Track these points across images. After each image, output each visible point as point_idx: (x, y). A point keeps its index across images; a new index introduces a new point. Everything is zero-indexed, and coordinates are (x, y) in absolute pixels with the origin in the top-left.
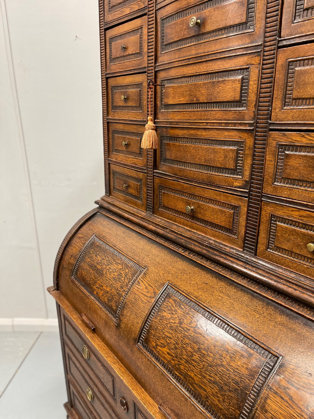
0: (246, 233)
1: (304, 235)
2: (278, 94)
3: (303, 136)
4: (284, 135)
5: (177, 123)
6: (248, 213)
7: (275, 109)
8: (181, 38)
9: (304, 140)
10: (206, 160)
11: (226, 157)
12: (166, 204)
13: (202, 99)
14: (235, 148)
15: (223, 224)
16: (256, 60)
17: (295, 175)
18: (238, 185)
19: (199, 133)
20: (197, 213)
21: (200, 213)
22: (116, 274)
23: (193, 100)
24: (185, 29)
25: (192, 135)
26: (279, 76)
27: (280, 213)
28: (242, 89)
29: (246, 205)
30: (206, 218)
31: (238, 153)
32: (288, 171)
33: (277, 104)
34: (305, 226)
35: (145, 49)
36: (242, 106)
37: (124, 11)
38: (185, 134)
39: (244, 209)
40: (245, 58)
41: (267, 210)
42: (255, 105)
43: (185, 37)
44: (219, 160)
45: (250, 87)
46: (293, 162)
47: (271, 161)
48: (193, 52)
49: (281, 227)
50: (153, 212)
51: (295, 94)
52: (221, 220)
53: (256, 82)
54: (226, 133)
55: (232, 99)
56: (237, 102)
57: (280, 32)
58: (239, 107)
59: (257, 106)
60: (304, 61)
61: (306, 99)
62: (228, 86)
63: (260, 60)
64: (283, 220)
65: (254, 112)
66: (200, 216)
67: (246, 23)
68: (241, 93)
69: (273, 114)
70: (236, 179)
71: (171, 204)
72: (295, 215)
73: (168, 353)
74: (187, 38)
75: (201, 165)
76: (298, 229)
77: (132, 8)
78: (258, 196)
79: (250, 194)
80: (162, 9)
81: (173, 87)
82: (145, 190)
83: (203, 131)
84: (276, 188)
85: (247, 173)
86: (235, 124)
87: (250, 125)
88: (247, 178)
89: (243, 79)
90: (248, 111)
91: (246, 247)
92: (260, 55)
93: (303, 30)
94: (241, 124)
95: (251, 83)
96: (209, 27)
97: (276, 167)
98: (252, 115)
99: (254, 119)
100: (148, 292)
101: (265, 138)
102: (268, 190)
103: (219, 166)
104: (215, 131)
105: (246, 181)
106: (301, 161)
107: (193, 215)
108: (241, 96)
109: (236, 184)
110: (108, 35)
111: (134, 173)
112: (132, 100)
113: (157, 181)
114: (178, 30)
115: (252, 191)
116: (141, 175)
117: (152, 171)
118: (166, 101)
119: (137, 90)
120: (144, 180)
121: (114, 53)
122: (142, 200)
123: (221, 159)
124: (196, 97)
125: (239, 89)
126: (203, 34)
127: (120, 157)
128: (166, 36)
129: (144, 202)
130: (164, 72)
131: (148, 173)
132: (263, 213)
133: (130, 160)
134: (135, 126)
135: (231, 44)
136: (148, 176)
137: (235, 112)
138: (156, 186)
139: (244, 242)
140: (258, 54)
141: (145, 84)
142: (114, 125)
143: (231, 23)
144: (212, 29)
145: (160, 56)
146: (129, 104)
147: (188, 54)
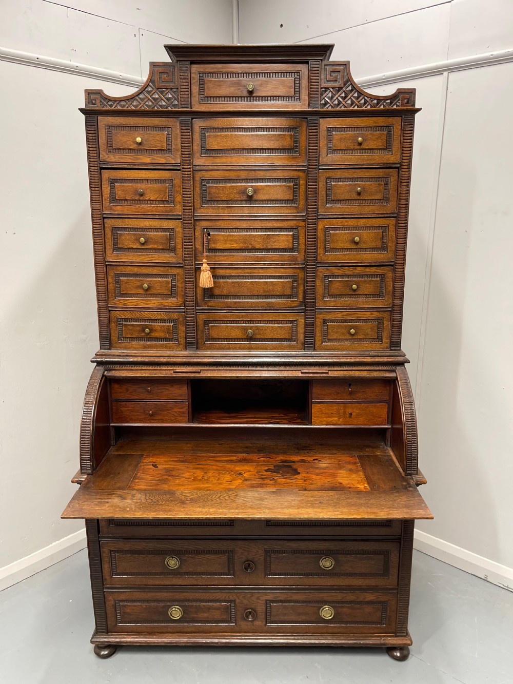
0: (305, 337)
1: (346, 326)
2: (320, 244)
3: (339, 269)
4: (327, 269)
5: (229, 264)
6: (305, 323)
7: (320, 254)
8: (230, 199)
9: (340, 271)
10: (264, 291)
11: (284, 287)
12: (215, 336)
13: (257, 246)
14: (291, 280)
15: (282, 337)
16: (303, 224)
17: (336, 292)
18: (295, 305)
19: (256, 271)
20: (257, 334)
21: (260, 334)
23: (248, 247)
24: (235, 193)
25: (248, 273)
26: (320, 234)
27: (329, 317)
28: (293, 241)
29: (303, 318)
30: (265, 337)
31: (293, 283)
32: (332, 291)
33: (320, 251)
34: (346, 321)
35: (179, 198)
36: (295, 252)
37: (139, 159)
38: (240, 272)
39: (302, 321)
40: (295, 222)
41: (320, 318)
42: (305, 252)
43: (236, 199)
44: (277, 290)
45: (300, 240)
46: (336, 285)
47: (320, 286)
48: (247, 212)
49: (331, 325)
50: (197, 348)
51: (332, 246)
52: (281, 334)
53: (304, 237)
54: (283, 270)
55: (286, 247)
56: (290, 249)
57: (318, 210)
58: (292, 253)
60: (335, 229)
61: (338, 249)
62: (282, 238)
63: (306, 224)
64: (332, 321)
65: (304, 256)
66: (258, 337)
67: (292, 200)
68: (293, 244)
69: (318, 257)
70: (293, 302)
71: (224, 334)
72: (339, 316)
74: (237, 201)
75: (259, 296)
76: (342, 324)
77: (155, 159)
78: (313, 310)
79: (306, 310)
80: (204, 172)
81: (222, 235)
82: (183, 329)
83: (261, 270)
84: (325, 302)
85: (301, 296)
86: (290, 264)
87: (302, 264)
88: (301, 299)
89: (294, 234)
90: (299, 256)
91: (306, 347)
92: (305, 221)
93: (333, 211)
94: (295, 264)
96: (261, 196)
97: (324, 289)
98: (303, 257)
99: (304, 260)
101: (315, 271)
102: (319, 304)
103: (278, 294)
104: (273, 269)
105: (300, 302)
106: (340, 284)
107: (252, 338)
108: (293, 246)
109: (293, 305)
110: (106, 174)
111: (163, 315)
112: (156, 243)
113: (202, 317)
114: (227, 192)
115: (307, 307)
116: (175, 316)
117: (194, 309)
118: (213, 246)
119: (166, 233)
120: (181, 319)
121: (120, 194)
122: (177, 340)
123: (279, 289)
124: (251, 245)
125: (291, 241)
126: (256, 200)
127: (132, 301)
128: (209, 193)
129: (182, 341)
130: (210, 222)
131: (187, 312)
132: (317, 320)
133: (153, 302)
134: (162, 269)
135: (283, 212)
136: (187, 314)
137: (290, 256)
138: (200, 322)
139: (304, 344)
140: (304, 221)
141: (179, 229)
142: (119, 268)
143: (282, 198)
144: (265, 198)
145: (200, 208)
146: (150, 247)
147: (240, 212)
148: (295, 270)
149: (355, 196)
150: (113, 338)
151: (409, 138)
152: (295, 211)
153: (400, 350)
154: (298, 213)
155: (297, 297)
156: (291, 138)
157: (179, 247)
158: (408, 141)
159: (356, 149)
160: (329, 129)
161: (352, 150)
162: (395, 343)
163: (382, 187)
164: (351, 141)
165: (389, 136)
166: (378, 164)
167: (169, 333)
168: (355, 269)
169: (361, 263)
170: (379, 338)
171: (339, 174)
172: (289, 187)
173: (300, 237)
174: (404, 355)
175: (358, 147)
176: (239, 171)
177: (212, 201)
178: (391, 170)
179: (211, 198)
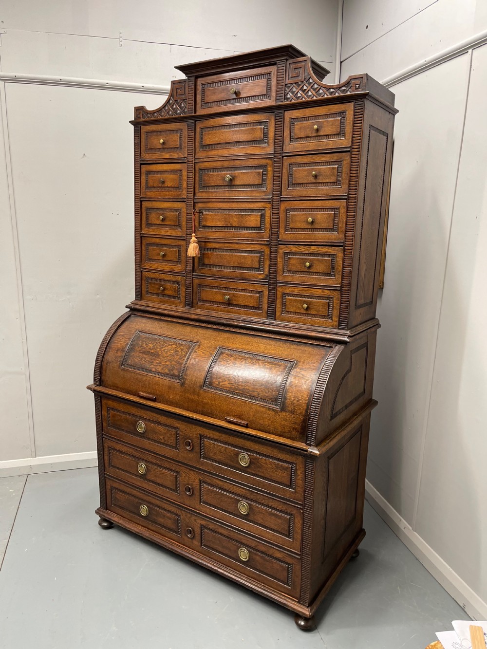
0: (268, 307)
1: (301, 301)
2: (282, 225)
3: (297, 248)
4: (287, 247)
5: (215, 239)
6: (269, 294)
7: (281, 233)
8: (217, 184)
9: (297, 249)
10: (238, 264)
11: (252, 260)
12: (205, 299)
13: (234, 224)
14: (259, 255)
15: (252, 305)
16: (269, 205)
17: (294, 269)
19: (233, 246)
20: (233, 300)
21: (235, 300)
22: (172, 352)
23: (227, 225)
24: (221, 180)
25: (227, 247)
26: (282, 215)
27: (288, 291)
28: (261, 221)
29: (267, 289)
30: (239, 303)
31: (260, 258)
32: (290, 267)
33: (282, 230)
34: (301, 296)
35: (185, 185)
36: (262, 230)
37: (163, 155)
39: (266, 292)
40: (262, 204)
41: (280, 291)
42: (270, 230)
43: (220, 185)
44: (248, 263)
45: (266, 220)
46: (293, 262)
47: (280, 262)
48: (227, 195)
49: (289, 299)
50: (192, 307)
51: (291, 226)
52: (251, 303)
53: (269, 217)
54: (252, 246)
55: (255, 226)
56: (258, 228)
57: (281, 193)
58: (260, 231)
59: (271, 230)
60: (294, 210)
61: (297, 229)
62: (252, 218)
63: (271, 206)
64: (290, 295)
66: (234, 302)
67: (262, 184)
68: (261, 223)
69: (280, 235)
70: (260, 274)
71: (210, 298)
72: (296, 291)
73: (229, 384)
75: (234, 267)
76: (298, 298)
77: (171, 155)
78: (275, 283)
79: (269, 283)
80: (202, 163)
81: (211, 215)
82: (184, 290)
83: (236, 245)
84: (284, 277)
85: (267, 270)
86: (258, 241)
87: (267, 241)
88: (266, 273)
89: (261, 215)
90: (265, 234)
91: (269, 316)
93: (293, 194)
94: (262, 241)
95: (266, 218)
96: (237, 182)
97: (284, 265)
98: (268, 235)
99: (269, 238)
100: (205, 355)
101: (277, 248)
102: (280, 278)
103: (248, 266)
104: (245, 245)
105: (266, 275)
106: (297, 261)
107: (229, 303)
108: (261, 225)
109: (260, 277)
110: (144, 168)
111: (172, 277)
112: (170, 220)
113: (196, 281)
114: (215, 179)
115: (271, 280)
116: (179, 278)
117: (191, 274)
118: (204, 223)
119: (176, 213)
120: (183, 282)
121: (151, 183)
122: (180, 299)
123: (249, 262)
124: (229, 223)
125: (259, 220)
126: (234, 185)
127: (155, 265)
128: (204, 180)
129: (183, 299)
130: (203, 203)
131: (187, 276)
132: (278, 292)
133: (166, 267)
134: (173, 241)
135: (253, 195)
136: (186, 278)
137: (258, 233)
138: (195, 286)
139: (267, 313)
140: (270, 203)
141: (184, 210)
142: (148, 239)
143: (253, 183)
144: (240, 184)
145: (198, 193)
146: (167, 223)
147: (223, 195)
148: (262, 247)
149: (312, 179)
150: (143, 292)
151: (359, 122)
152: (263, 194)
154: (265, 196)
155: (263, 270)
156: (261, 131)
157: (184, 223)
158: (359, 125)
159: (314, 137)
160: (292, 120)
161: (311, 137)
162: (343, 322)
163: (335, 171)
164: (309, 129)
165: (342, 121)
166: (332, 149)
167: (175, 292)
168: (310, 248)
169: (315, 242)
170: (329, 316)
172: (259, 173)
176: (222, 162)
177: (205, 186)
178: (343, 154)
179: (205, 184)
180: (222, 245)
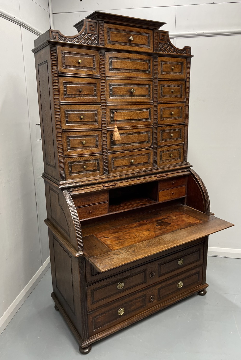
0: (153, 161)
1: (169, 153)
2: (159, 116)
3: (166, 127)
4: (162, 128)
6: (154, 154)
7: (159, 121)
8: (123, 94)
10: (138, 140)
11: (145, 137)
15: (145, 162)
17: (165, 138)
18: (149, 146)
23: (131, 118)
24: (125, 91)
25: (131, 131)
26: (159, 111)
27: (162, 150)
29: (152, 151)
30: (138, 163)
31: (149, 135)
32: (163, 137)
33: (159, 119)
34: (169, 151)
35: (99, 94)
37: (79, 71)
38: (127, 131)
39: (152, 153)
40: (149, 106)
43: (125, 94)
46: (164, 135)
47: (159, 135)
48: (130, 101)
49: (163, 154)
50: (108, 173)
51: (163, 116)
52: (144, 160)
54: (145, 129)
55: (147, 118)
58: (149, 120)
59: (154, 120)
60: (164, 108)
61: (166, 118)
62: (145, 114)
63: (153, 107)
64: (163, 152)
65: (153, 122)
67: (148, 95)
68: (149, 116)
70: (149, 144)
71: (120, 164)
72: (166, 149)
75: (136, 143)
76: (167, 152)
77: (87, 72)
78: (156, 147)
79: (154, 148)
80: (111, 80)
81: (120, 113)
84: (161, 143)
86: (148, 126)
87: (152, 126)
89: (149, 111)
90: (151, 121)
93: (163, 100)
94: (150, 126)
96: (137, 93)
97: (161, 137)
99: (153, 124)
101: (157, 129)
102: (159, 144)
103: (143, 141)
104: (141, 129)
105: (151, 144)
106: (166, 134)
110: (62, 80)
111: (92, 157)
112: (88, 118)
113: (111, 156)
114: (122, 91)
115: (154, 146)
116: (98, 157)
117: (107, 152)
118: (115, 118)
119: (93, 113)
120: (101, 159)
121: (69, 91)
122: (99, 170)
123: (143, 138)
126: (134, 95)
127: (76, 152)
128: (113, 91)
129: (102, 170)
130: (114, 106)
131: (104, 154)
132: (158, 152)
133: (86, 151)
134: (91, 132)
136: (104, 156)
137: (148, 122)
138: (110, 159)
139: (153, 164)
140: (152, 105)
141: (99, 110)
142: (69, 133)
143: (144, 94)
145: (109, 99)
146: (86, 120)
147: (127, 101)
148: (149, 129)
150: (67, 174)
153: (187, 162)
154: (150, 101)
155: (150, 141)
156: (148, 65)
157: (100, 120)
158: (189, 69)
160: (162, 62)
161: (169, 72)
162: (185, 159)
164: (169, 68)
165: (182, 67)
166: (179, 79)
167: (95, 167)
168: (172, 127)
169: (173, 124)
170: (180, 158)
171: (165, 83)
172: (147, 88)
173: (152, 113)
174: (189, 164)
175: (172, 71)
176: (127, 80)
177: (115, 95)
178: (183, 82)
180: (128, 131)
